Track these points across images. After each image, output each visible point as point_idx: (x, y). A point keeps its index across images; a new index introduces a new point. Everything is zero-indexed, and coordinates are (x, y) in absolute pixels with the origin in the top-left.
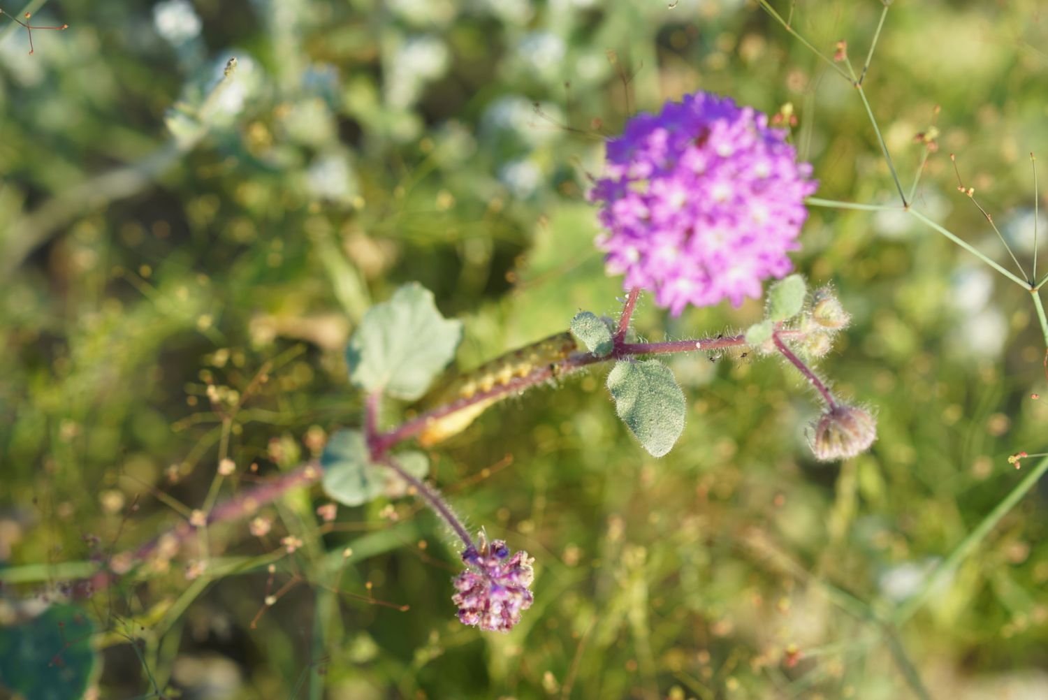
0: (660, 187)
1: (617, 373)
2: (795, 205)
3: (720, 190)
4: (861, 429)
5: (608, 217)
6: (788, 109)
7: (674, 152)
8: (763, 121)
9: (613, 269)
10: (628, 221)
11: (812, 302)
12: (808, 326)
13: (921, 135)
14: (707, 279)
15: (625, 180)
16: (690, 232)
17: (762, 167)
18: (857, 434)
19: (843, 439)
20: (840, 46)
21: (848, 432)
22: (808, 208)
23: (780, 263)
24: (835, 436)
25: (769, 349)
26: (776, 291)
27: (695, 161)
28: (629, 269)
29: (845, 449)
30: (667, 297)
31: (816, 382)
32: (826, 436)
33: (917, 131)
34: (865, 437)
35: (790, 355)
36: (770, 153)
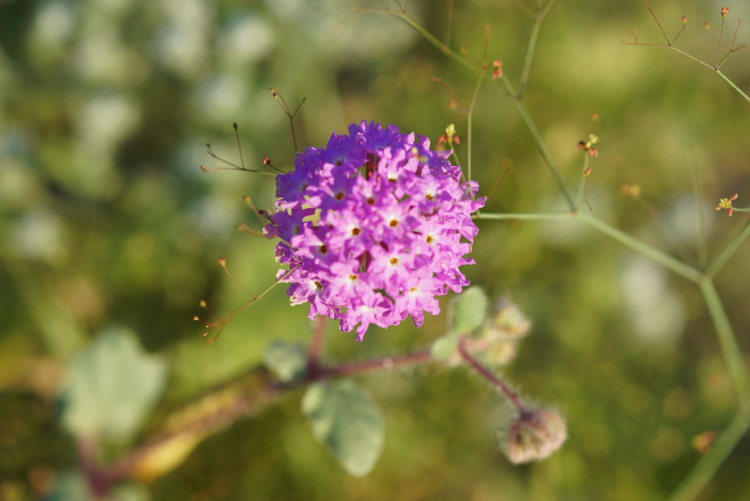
0: (332, 218)
1: (312, 398)
2: (465, 222)
3: (392, 214)
4: (551, 429)
5: (286, 252)
6: (451, 130)
7: (344, 183)
8: (427, 145)
9: (296, 300)
10: (304, 252)
11: (493, 311)
12: (491, 335)
13: (582, 143)
14: (387, 303)
15: (299, 213)
16: (366, 259)
17: (431, 189)
18: (548, 435)
19: (536, 442)
20: (496, 64)
21: (540, 435)
22: (478, 223)
23: (457, 281)
24: (527, 439)
25: (455, 360)
26: (456, 305)
27: (365, 189)
28: (311, 299)
29: (538, 450)
30: (351, 322)
31: (505, 389)
32: (519, 440)
33: (579, 140)
34: (555, 438)
35: (476, 365)
36: (437, 174)
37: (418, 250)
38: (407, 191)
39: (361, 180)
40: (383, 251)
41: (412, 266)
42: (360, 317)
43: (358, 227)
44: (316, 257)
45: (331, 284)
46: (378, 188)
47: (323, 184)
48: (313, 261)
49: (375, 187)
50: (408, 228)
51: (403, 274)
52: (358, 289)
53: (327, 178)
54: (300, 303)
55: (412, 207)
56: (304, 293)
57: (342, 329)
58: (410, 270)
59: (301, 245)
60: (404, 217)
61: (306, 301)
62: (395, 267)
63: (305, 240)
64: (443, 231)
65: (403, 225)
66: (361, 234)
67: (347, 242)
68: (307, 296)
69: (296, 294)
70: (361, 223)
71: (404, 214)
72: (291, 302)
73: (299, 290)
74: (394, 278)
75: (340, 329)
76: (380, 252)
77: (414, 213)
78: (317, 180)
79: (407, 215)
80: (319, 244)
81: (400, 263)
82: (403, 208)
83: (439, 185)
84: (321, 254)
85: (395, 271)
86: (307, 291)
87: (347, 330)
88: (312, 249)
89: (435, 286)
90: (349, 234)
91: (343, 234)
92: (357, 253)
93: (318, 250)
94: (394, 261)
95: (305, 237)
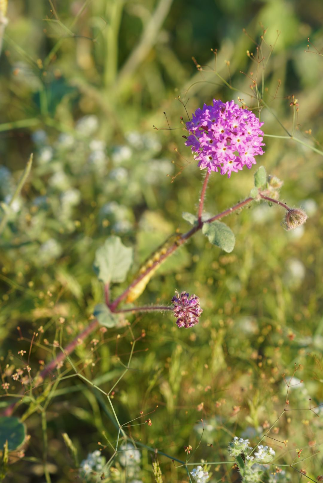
0: (213, 127)
3: (234, 124)
7: (214, 116)
9: (202, 167)
10: (204, 144)
12: (270, 188)
16: (229, 139)
17: (245, 115)
18: (302, 215)
19: (297, 218)
21: (299, 216)
24: (294, 218)
26: (256, 174)
27: (223, 116)
29: (299, 222)
30: (225, 171)
37: (246, 135)
38: (238, 115)
39: (221, 114)
40: (234, 136)
41: (245, 141)
42: (228, 168)
43: (223, 130)
44: (209, 144)
45: (217, 153)
46: (228, 115)
47: (207, 118)
48: (208, 146)
49: (226, 115)
50: (242, 127)
51: (243, 145)
52: (227, 153)
53: (208, 115)
54: (204, 168)
55: (241, 120)
56: (205, 163)
57: (222, 174)
58: (244, 143)
59: (203, 141)
60: (239, 124)
61: (206, 167)
62: (239, 142)
63: (204, 139)
64: (253, 130)
65: (239, 127)
66: (225, 132)
67: (220, 135)
68: (206, 164)
69: (202, 164)
70: (224, 127)
71: (239, 123)
72: (200, 168)
73: (203, 162)
74: (240, 146)
75: (221, 174)
76: (233, 136)
77: (242, 122)
78: (204, 117)
79: (240, 123)
80: (209, 139)
81: (241, 141)
82: (238, 121)
83: (248, 115)
84: (211, 144)
85: (240, 144)
86: (206, 162)
87: (224, 173)
88: (207, 142)
89: (254, 151)
90: (221, 133)
91: (218, 132)
92: (225, 138)
93: (209, 142)
94: (239, 141)
95: (204, 138)
